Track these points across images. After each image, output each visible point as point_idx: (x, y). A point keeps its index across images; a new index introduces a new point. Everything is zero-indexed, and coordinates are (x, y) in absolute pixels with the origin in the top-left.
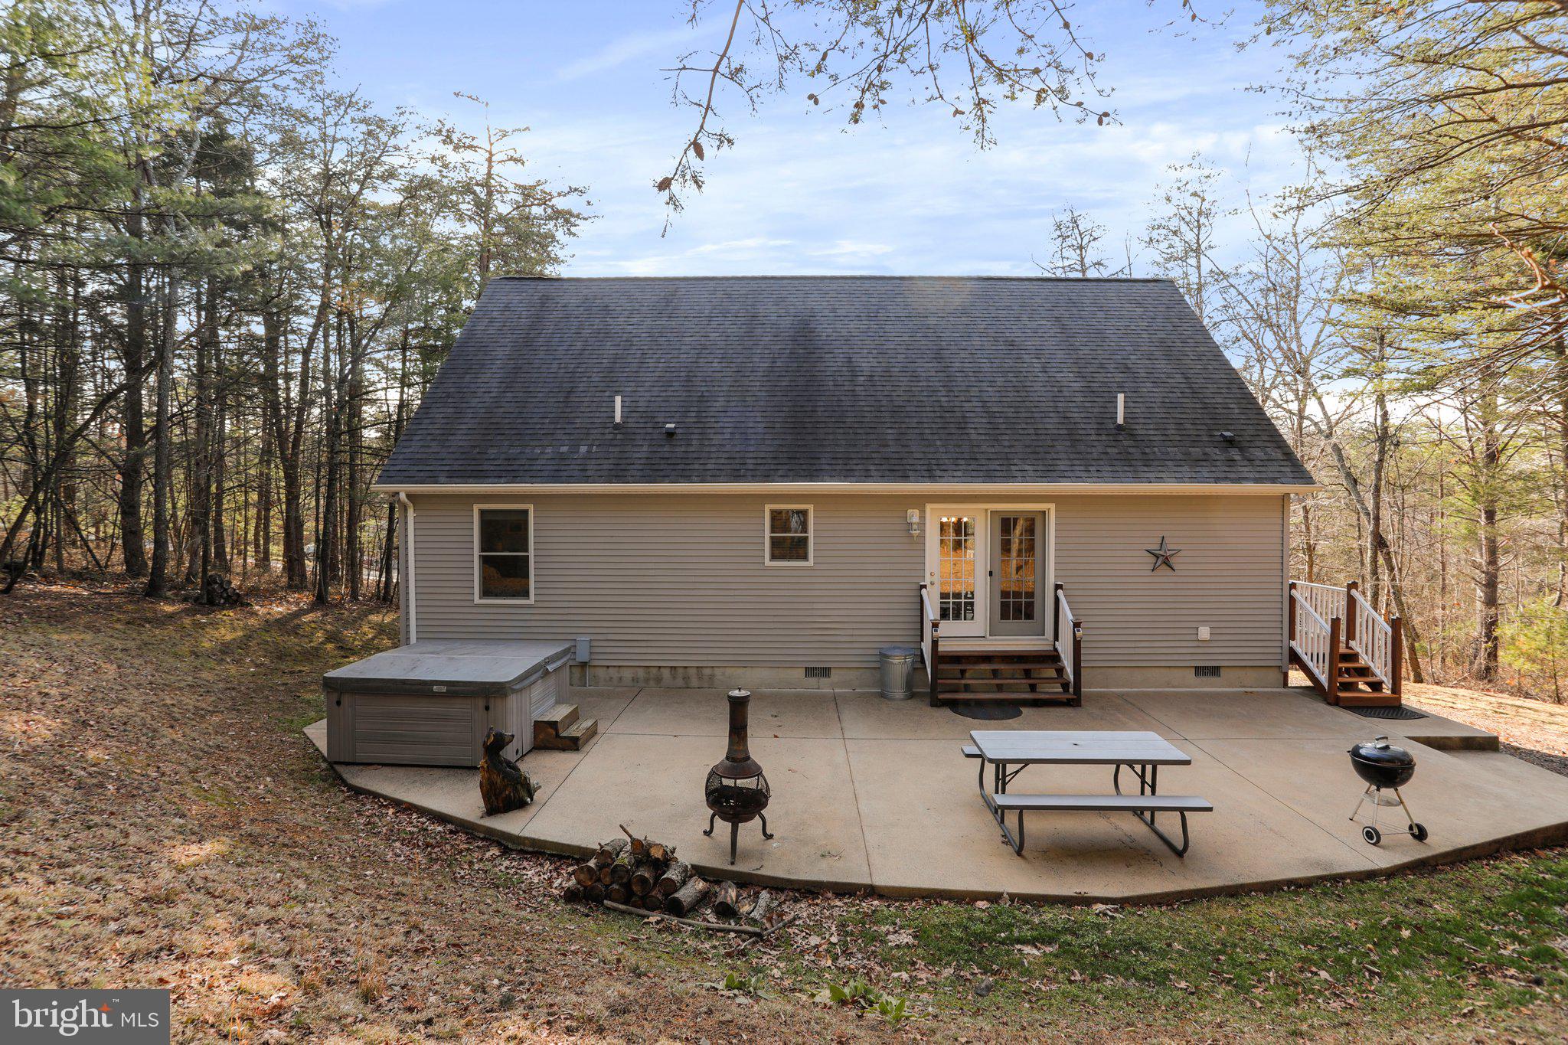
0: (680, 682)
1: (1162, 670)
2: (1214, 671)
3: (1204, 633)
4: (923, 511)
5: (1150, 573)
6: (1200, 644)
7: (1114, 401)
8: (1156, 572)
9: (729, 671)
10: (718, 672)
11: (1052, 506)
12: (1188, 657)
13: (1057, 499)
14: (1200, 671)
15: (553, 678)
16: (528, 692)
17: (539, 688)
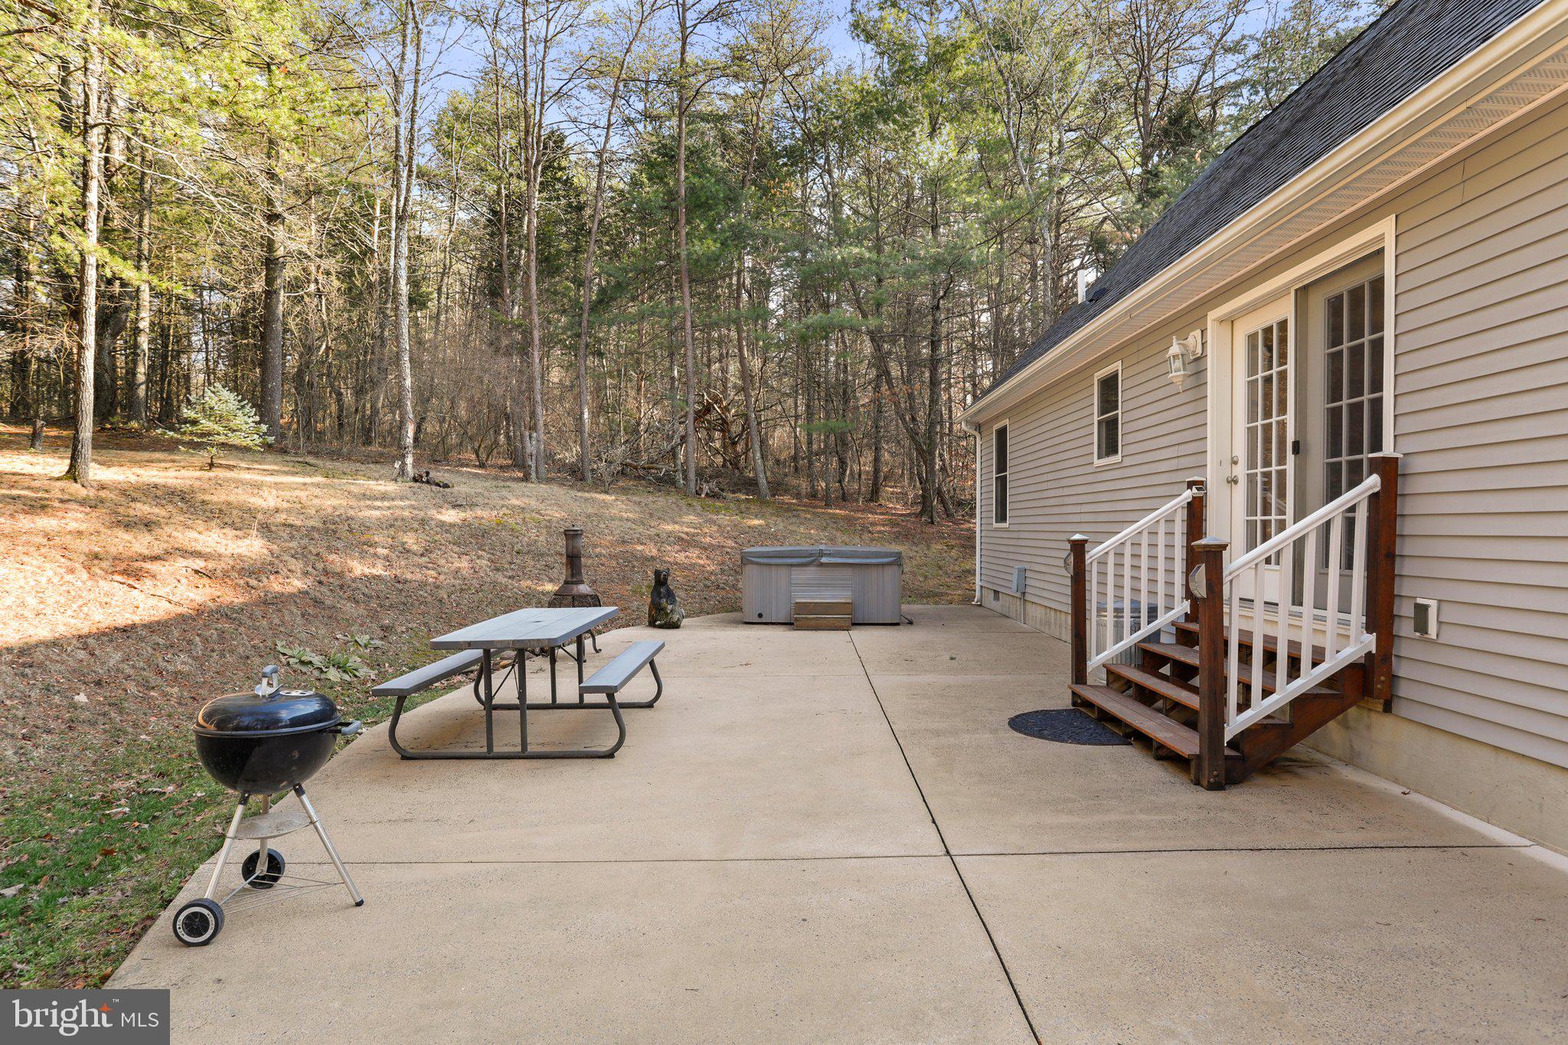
4: (1205, 330)
15: (847, 573)
16: (783, 571)
17: (810, 573)
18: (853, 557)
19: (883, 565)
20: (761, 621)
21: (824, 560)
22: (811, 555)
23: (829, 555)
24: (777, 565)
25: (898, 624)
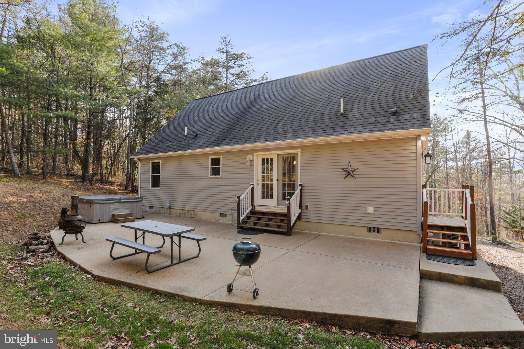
0: (189, 216)
1: (350, 227)
2: (378, 230)
3: (370, 210)
4: (253, 156)
5: (343, 179)
6: (369, 216)
7: (339, 103)
8: (346, 179)
9: (201, 213)
10: (198, 213)
11: (299, 151)
12: (363, 222)
13: (302, 147)
14: (370, 229)
15: (128, 204)
16: (108, 205)
17: (117, 205)
18: (130, 200)
19: (138, 201)
20: (100, 222)
21: (122, 201)
22: (117, 199)
23: (123, 199)
24: (105, 203)
25: (140, 218)
